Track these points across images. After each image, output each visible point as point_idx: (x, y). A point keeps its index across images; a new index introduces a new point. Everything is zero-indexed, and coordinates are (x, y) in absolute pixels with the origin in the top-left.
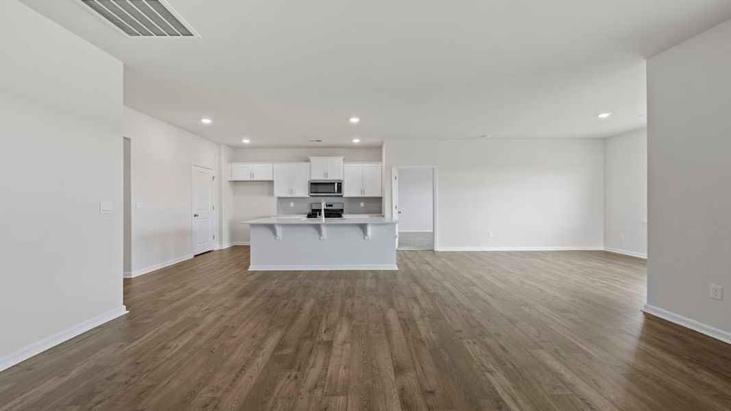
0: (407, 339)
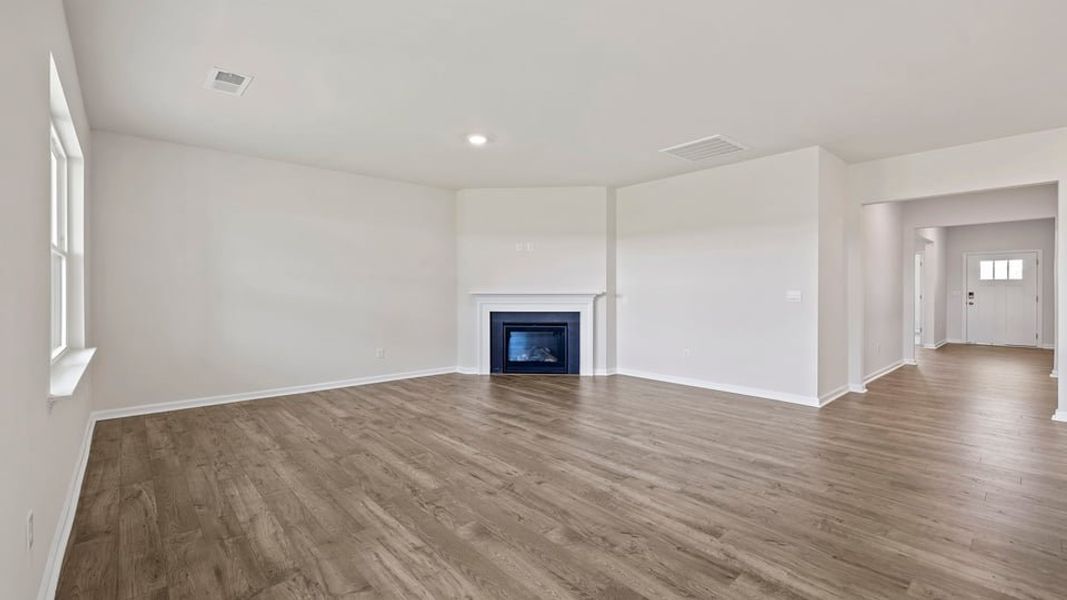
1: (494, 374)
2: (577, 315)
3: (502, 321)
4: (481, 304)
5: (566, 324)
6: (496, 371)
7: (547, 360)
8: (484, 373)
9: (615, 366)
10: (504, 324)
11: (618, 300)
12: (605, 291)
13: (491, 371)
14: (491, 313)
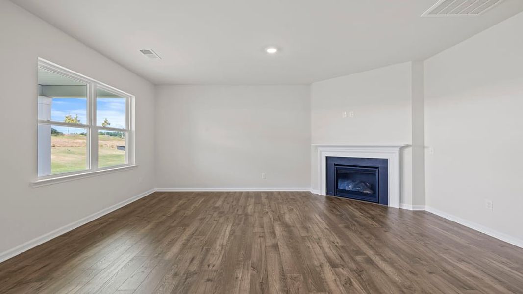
0: (266, 270)
1: (328, 196)
2: (385, 161)
3: (333, 163)
4: (321, 151)
5: (378, 168)
6: (331, 194)
7: (365, 192)
8: (322, 194)
9: (424, 204)
10: (335, 165)
11: (426, 151)
12: (410, 143)
13: (327, 194)
14: (327, 157)
